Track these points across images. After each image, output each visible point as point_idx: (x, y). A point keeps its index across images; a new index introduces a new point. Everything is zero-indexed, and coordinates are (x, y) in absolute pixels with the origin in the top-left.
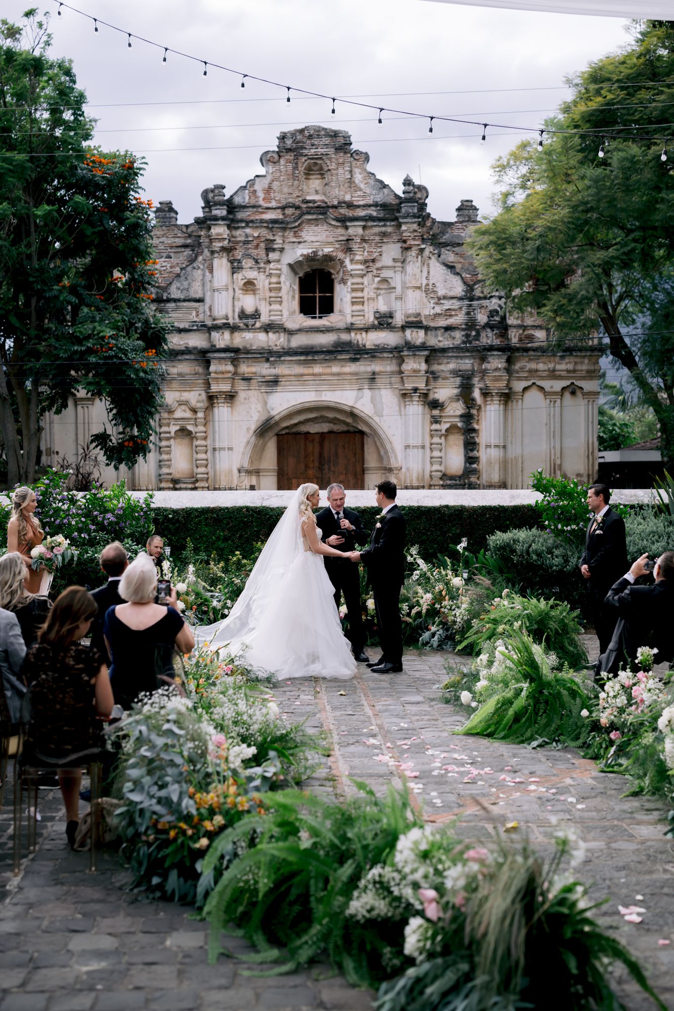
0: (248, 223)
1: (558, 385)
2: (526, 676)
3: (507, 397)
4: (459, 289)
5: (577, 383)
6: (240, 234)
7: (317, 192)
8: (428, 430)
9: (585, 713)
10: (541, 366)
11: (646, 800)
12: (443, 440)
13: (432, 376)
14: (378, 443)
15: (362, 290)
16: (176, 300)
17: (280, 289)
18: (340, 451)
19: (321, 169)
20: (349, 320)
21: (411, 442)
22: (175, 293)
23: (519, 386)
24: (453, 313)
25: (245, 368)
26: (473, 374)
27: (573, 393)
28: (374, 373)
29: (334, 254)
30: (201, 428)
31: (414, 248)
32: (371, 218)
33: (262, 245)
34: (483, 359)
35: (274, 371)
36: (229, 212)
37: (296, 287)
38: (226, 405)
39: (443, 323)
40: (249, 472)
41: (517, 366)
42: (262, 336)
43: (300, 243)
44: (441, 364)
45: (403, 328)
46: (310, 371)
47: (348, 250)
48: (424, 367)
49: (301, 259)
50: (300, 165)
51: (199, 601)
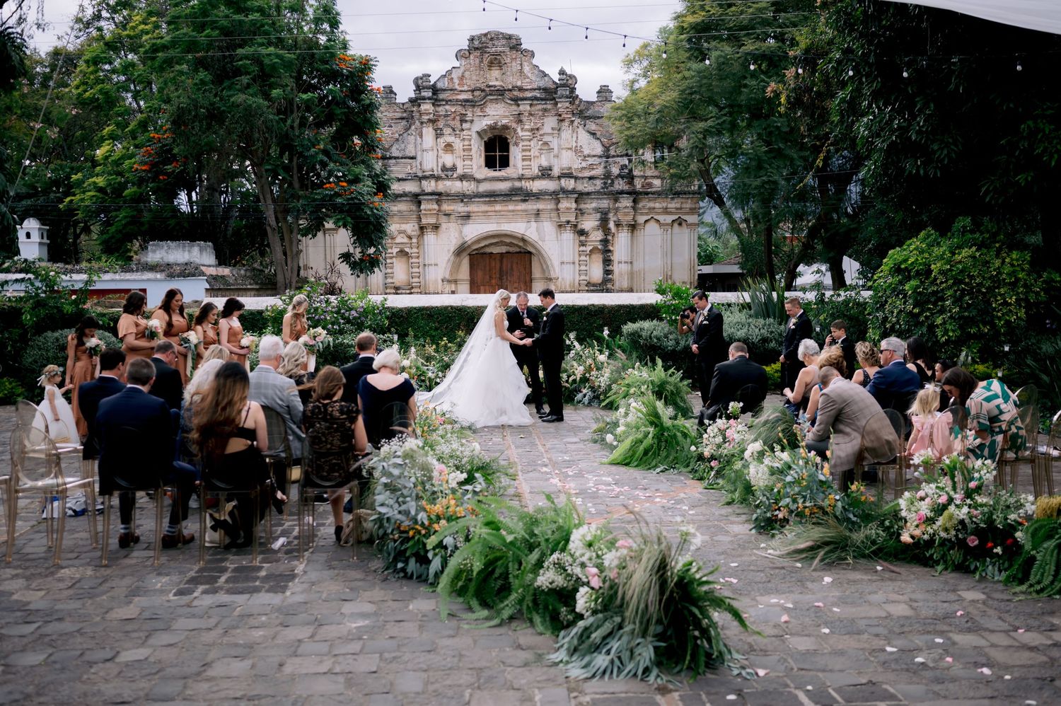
0: (448, 102)
1: (669, 219)
2: (652, 423)
3: (633, 227)
4: (599, 150)
5: (684, 217)
6: (441, 110)
7: (497, 79)
8: (577, 251)
9: (693, 448)
10: (657, 205)
11: (736, 508)
12: (588, 258)
13: (580, 212)
14: (542, 260)
15: (530, 150)
16: (395, 158)
17: (471, 150)
18: (514, 266)
19: (500, 62)
20: (521, 172)
21: (565, 260)
22: (395, 152)
23: (641, 219)
24: (595, 167)
25: (446, 207)
26: (609, 211)
27: (680, 224)
28: (539, 210)
29: (510, 124)
30: (415, 250)
31: (567, 120)
32: (536, 98)
33: (458, 118)
34: (616, 200)
35: (466, 209)
36: (434, 94)
37: (483, 148)
38: (433, 233)
39: (587, 174)
40: (449, 281)
41: (640, 205)
42: (458, 184)
43: (485, 116)
44: (586, 204)
45: (559, 178)
46: (493, 209)
47: (520, 121)
48: (574, 205)
49: (486, 128)
50: (484, 60)
51: (419, 373)
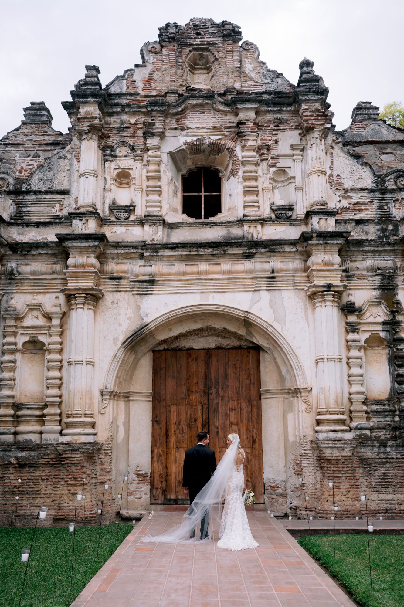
0: (124, 108)
4: (367, 180)
7: (203, 83)
8: (343, 341)
12: (362, 354)
13: (347, 274)
14: (279, 360)
15: (256, 179)
16: (36, 193)
17: (159, 178)
18: (230, 372)
19: (207, 62)
20: (241, 212)
21: (324, 355)
22: (36, 185)
24: (363, 207)
25: (114, 266)
26: (394, 272)
28: (273, 271)
29: (223, 142)
30: (57, 339)
31: (318, 128)
33: (140, 133)
35: (149, 270)
37: (179, 185)
38: (86, 306)
40: (114, 395)
42: (136, 230)
43: (183, 129)
44: (355, 261)
45: (308, 218)
46: (194, 269)
47: (239, 136)
48: (337, 259)
49: (184, 147)
50: (184, 56)
